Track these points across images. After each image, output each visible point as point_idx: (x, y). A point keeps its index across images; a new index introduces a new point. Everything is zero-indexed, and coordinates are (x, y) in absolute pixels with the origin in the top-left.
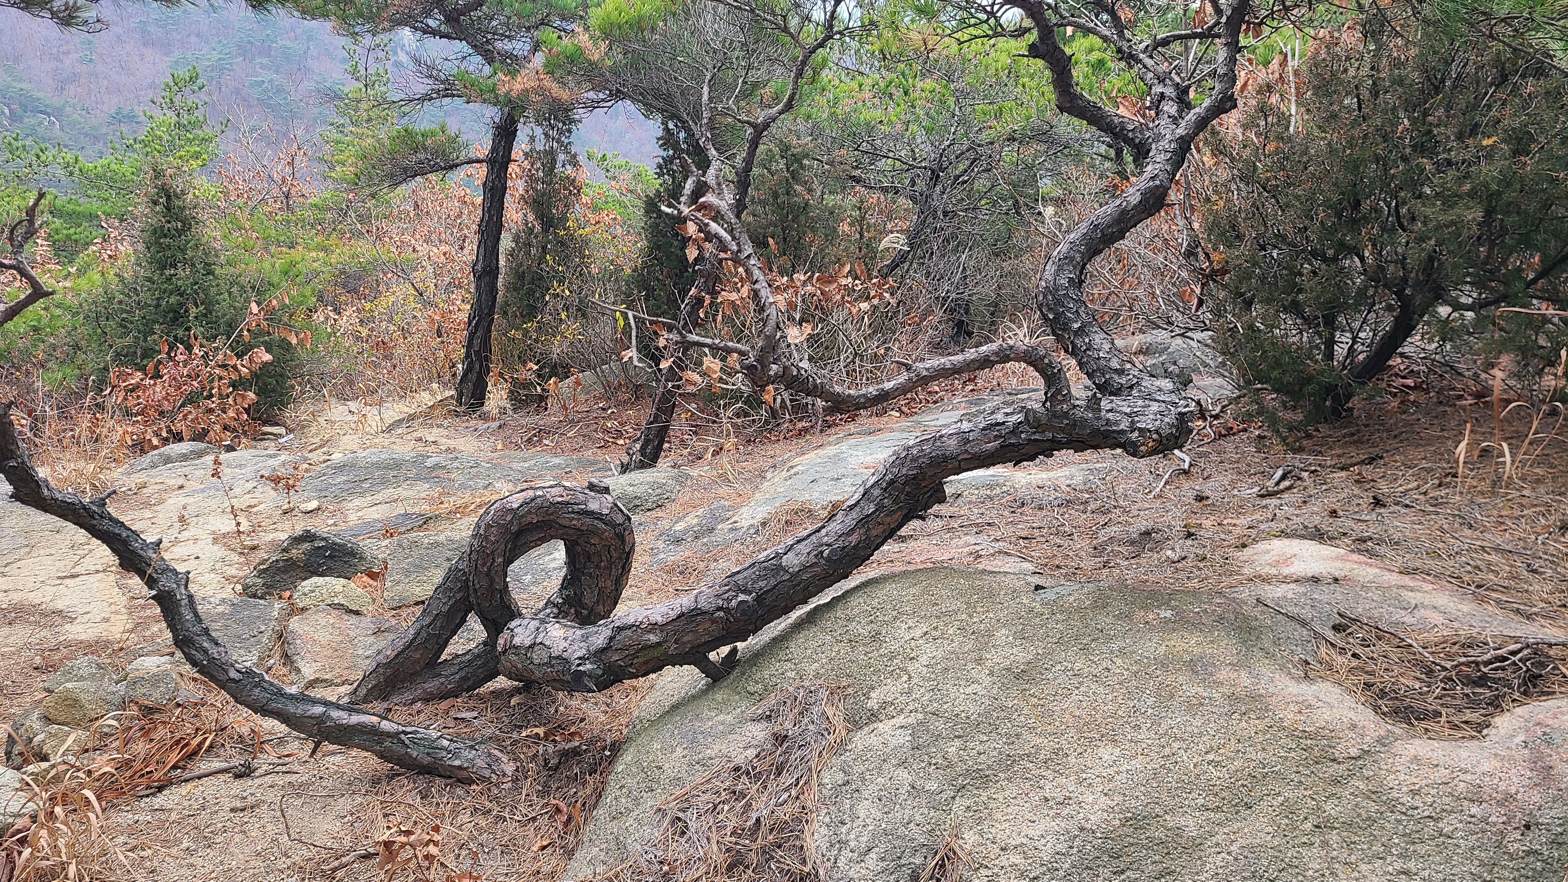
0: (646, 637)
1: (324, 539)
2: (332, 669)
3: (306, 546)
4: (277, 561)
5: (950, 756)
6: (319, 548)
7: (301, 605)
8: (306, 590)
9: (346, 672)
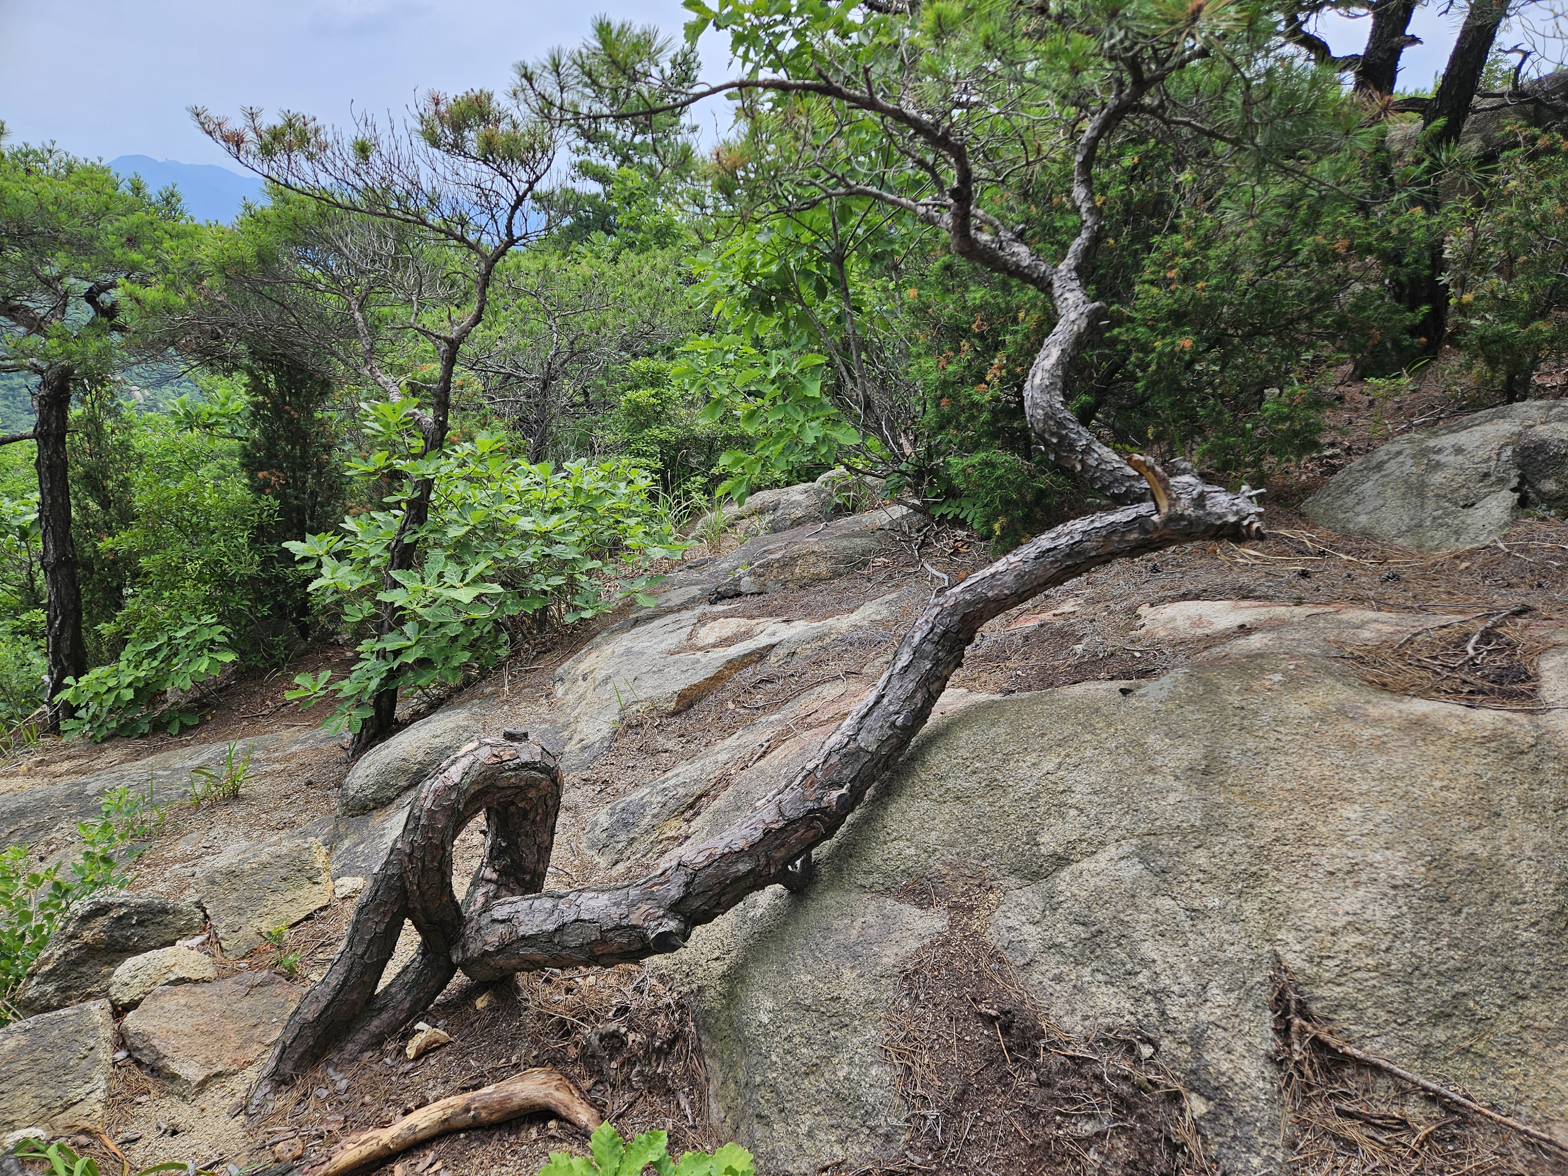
0: (733, 869)
1: (121, 905)
2: (220, 1058)
3: (102, 921)
4: (66, 954)
5: (1205, 866)
6: (120, 918)
7: (126, 1000)
8: (125, 978)
9: (240, 1053)
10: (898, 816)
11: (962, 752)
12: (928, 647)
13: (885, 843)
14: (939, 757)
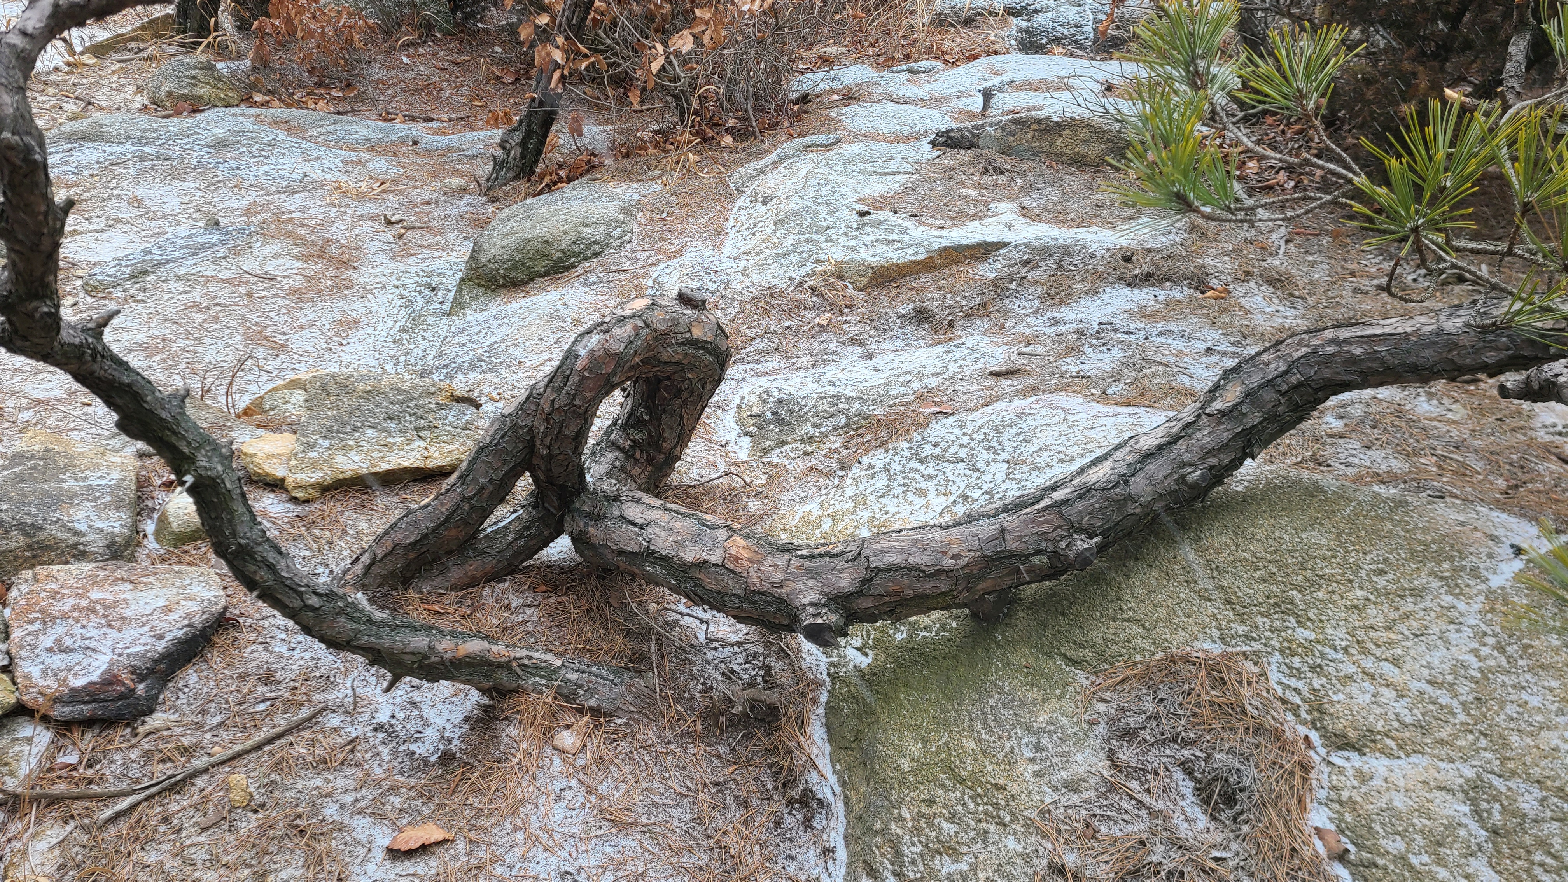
0: (924, 585)
10: (1140, 591)
11: (1256, 547)
12: (1269, 395)
13: (1114, 619)
14: (1223, 539)
